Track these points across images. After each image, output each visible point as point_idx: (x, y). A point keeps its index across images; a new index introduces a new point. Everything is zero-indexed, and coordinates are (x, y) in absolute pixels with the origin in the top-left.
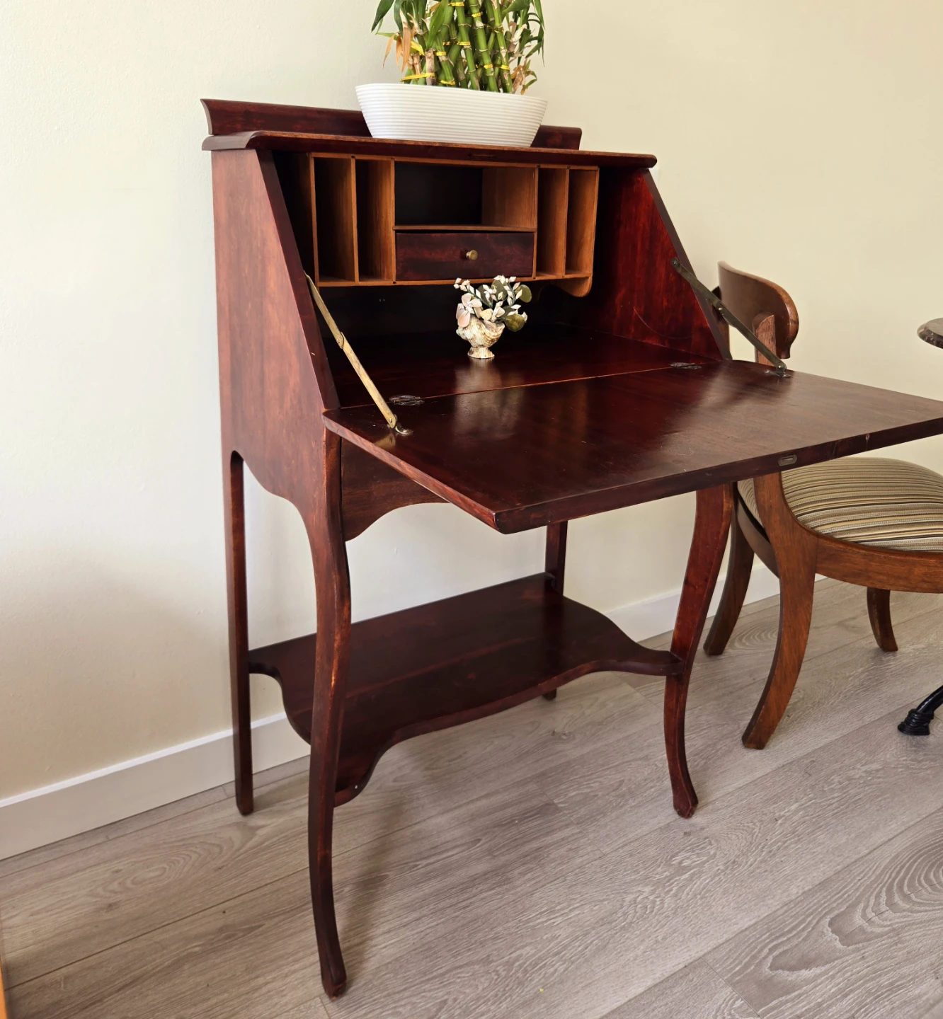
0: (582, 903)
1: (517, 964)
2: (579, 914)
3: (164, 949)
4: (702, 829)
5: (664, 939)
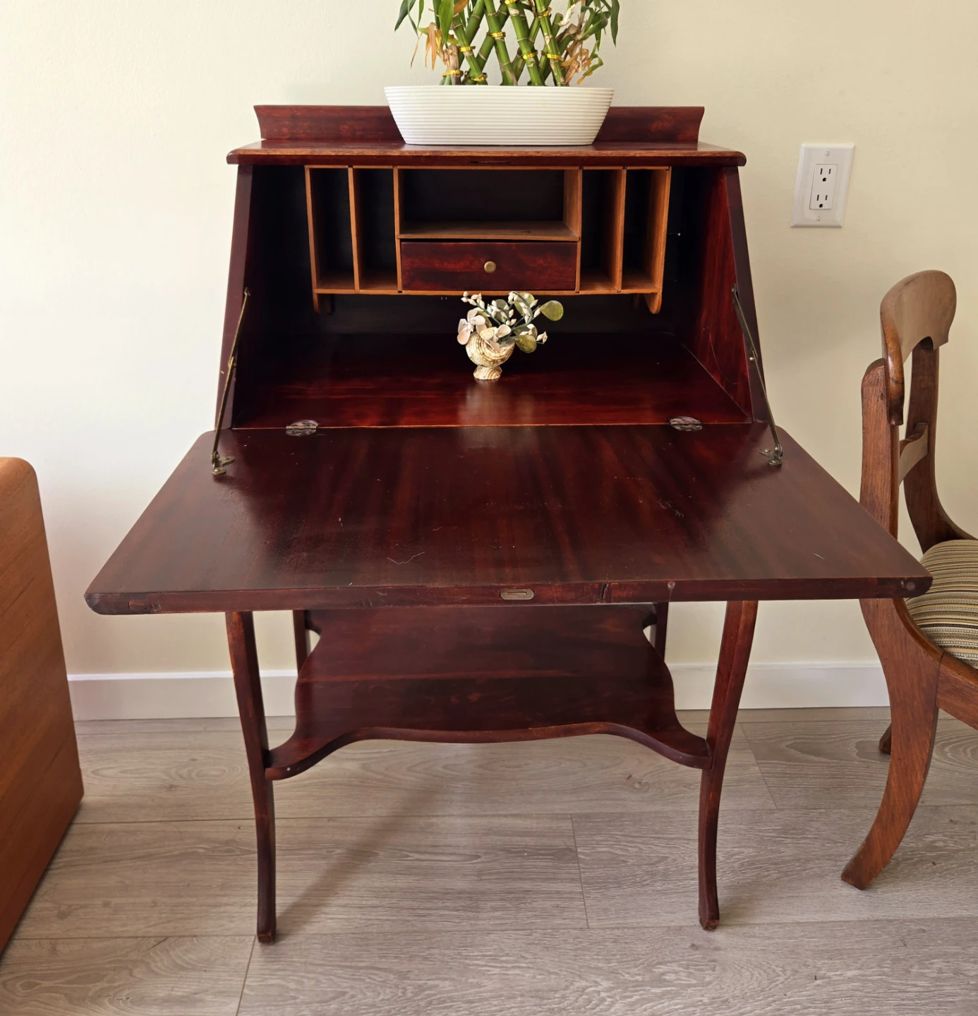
1: (428, 992)
3: (181, 839)
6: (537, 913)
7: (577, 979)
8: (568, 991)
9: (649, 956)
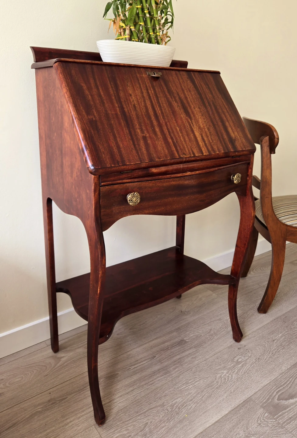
0: (200, 379)
1: (175, 405)
2: (198, 383)
3: (25, 410)
4: (245, 346)
5: (234, 391)
8: (217, 380)
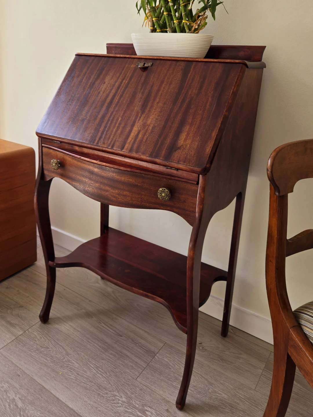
0: (106, 377)
1: (70, 363)
2: (100, 377)
6: (124, 364)
7: (117, 391)
8: (110, 393)
9: (148, 402)
